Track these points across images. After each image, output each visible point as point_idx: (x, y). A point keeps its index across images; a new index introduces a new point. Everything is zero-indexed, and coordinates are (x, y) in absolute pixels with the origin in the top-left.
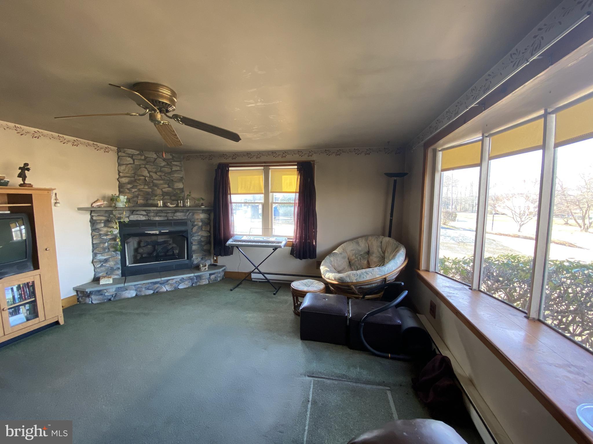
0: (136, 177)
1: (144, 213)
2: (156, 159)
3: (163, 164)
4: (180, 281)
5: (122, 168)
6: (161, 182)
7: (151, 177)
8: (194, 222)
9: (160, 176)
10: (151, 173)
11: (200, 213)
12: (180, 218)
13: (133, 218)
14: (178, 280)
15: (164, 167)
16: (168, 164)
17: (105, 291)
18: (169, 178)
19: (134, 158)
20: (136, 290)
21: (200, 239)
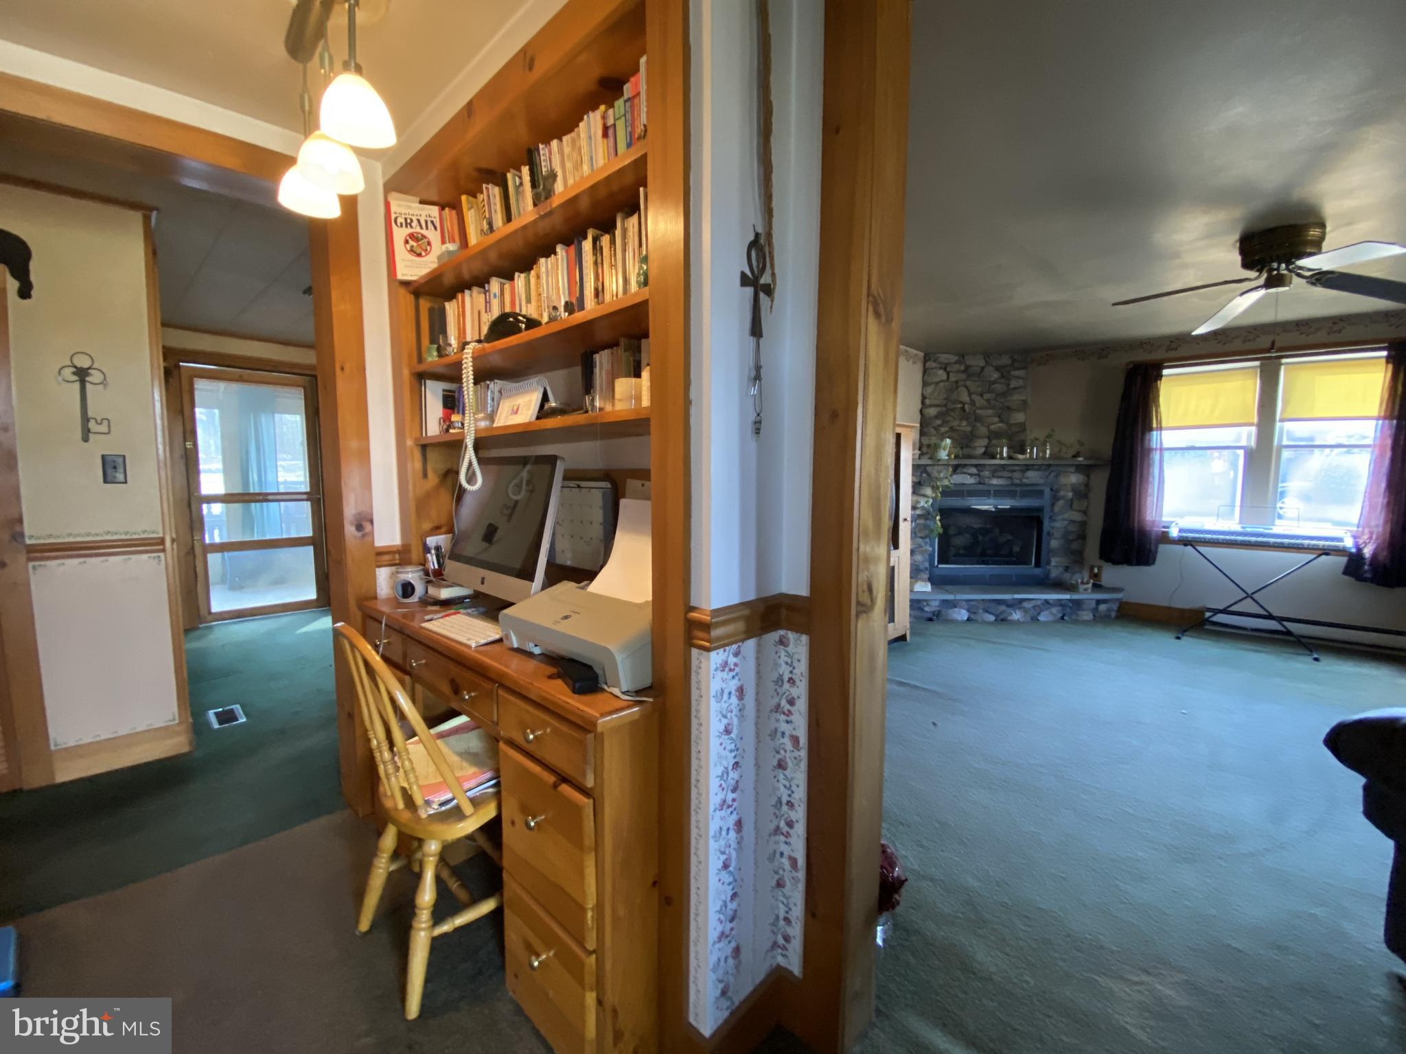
0: (950, 406)
1: (974, 470)
2: (983, 368)
3: (996, 375)
4: (1042, 606)
5: (929, 390)
6: (990, 412)
7: (973, 403)
8: (1058, 491)
9: (988, 401)
10: (974, 396)
11: (1072, 473)
12: (1033, 481)
13: (959, 479)
14: (1039, 603)
15: (995, 382)
16: (1003, 376)
17: (925, 603)
18: (1002, 402)
19: (948, 369)
20: (968, 611)
21: (1065, 527)
